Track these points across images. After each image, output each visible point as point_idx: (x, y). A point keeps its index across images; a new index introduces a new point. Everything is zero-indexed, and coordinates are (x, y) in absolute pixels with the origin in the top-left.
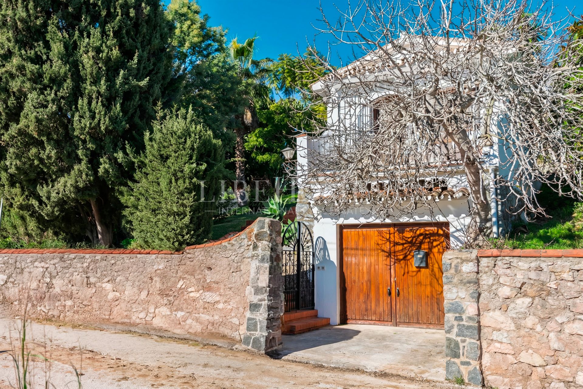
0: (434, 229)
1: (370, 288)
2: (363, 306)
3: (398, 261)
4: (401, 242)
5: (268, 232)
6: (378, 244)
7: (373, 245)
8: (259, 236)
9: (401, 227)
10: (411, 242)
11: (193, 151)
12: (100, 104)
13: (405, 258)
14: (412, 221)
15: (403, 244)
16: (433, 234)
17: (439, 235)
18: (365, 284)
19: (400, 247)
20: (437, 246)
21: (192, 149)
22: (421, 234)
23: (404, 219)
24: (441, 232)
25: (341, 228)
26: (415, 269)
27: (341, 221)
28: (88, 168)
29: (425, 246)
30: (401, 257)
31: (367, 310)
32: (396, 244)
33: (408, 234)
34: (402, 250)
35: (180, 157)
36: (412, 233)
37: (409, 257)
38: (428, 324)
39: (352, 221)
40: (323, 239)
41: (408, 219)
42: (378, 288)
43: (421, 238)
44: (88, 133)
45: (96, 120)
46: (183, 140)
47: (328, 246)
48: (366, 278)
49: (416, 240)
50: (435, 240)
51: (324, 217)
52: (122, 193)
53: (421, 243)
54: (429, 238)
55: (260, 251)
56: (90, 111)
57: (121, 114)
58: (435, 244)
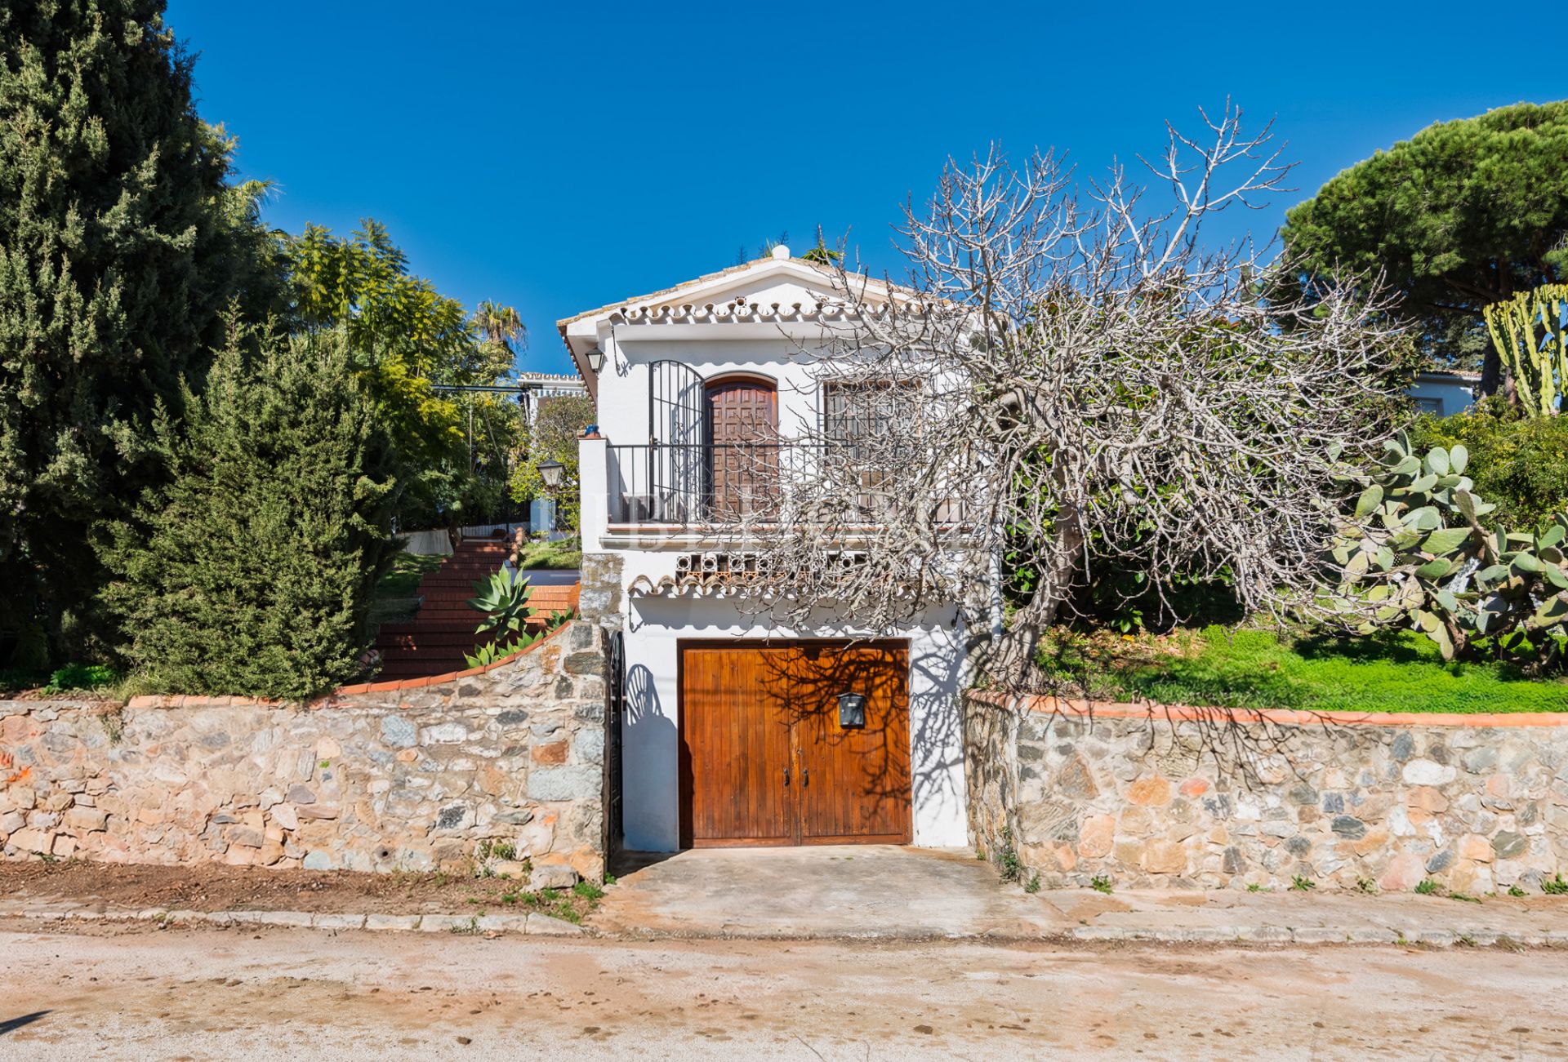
0: (877, 653)
1: (746, 774)
2: (732, 811)
3: (805, 715)
4: (811, 676)
5: (602, 655)
6: (763, 682)
7: (752, 683)
8: (576, 664)
9: (811, 648)
10: (831, 678)
11: (357, 444)
12: (65, 276)
13: (819, 709)
14: (840, 635)
15: (814, 682)
16: (875, 663)
17: (886, 665)
18: (734, 765)
19: (810, 688)
20: (882, 684)
21: (356, 439)
22: (851, 662)
23: (825, 632)
24: (889, 658)
25: (684, 645)
26: (838, 730)
27: (689, 632)
28: (17, 459)
29: (859, 686)
30: (811, 708)
31: (738, 817)
32: (803, 681)
33: (826, 662)
34: (812, 694)
35: (323, 457)
36: (832, 660)
37: (826, 709)
38: (873, 836)
39: (712, 632)
40: (645, 669)
41: (831, 631)
42: (762, 772)
43: (852, 668)
44: (33, 358)
45: (56, 324)
46: (331, 412)
47: (658, 685)
48: (737, 750)
49: (842, 672)
50: (876, 674)
51: (647, 621)
52: (108, 540)
53: (853, 678)
54: (868, 670)
55: (576, 699)
56: (37, 290)
57: (124, 316)
58: (878, 681)
